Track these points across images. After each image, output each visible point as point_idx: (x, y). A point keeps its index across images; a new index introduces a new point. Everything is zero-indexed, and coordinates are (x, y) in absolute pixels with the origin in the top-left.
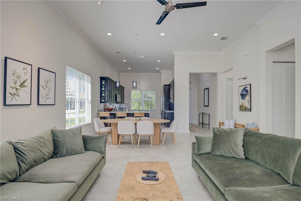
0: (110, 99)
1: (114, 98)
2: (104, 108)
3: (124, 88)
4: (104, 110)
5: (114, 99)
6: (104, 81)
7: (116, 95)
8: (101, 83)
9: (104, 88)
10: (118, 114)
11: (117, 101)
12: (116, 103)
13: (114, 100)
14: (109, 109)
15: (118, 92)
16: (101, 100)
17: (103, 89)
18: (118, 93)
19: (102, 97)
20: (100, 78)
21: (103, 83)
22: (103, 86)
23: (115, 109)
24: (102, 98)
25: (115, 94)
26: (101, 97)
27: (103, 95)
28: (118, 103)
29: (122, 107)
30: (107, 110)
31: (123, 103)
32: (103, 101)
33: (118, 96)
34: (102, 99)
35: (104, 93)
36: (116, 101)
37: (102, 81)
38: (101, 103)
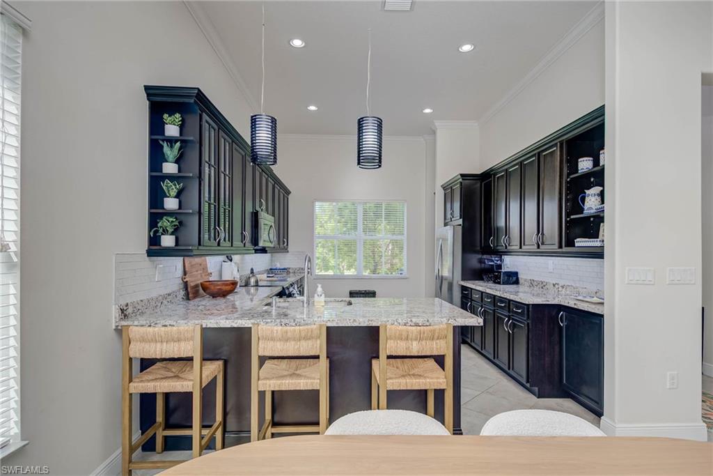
0: (217, 234)
1: (243, 228)
2: (186, 284)
3: (288, 192)
4: (182, 293)
5: (248, 234)
6: (178, 115)
7: (255, 216)
8: (156, 126)
9: (177, 162)
10: (267, 339)
11: (261, 244)
12: (257, 251)
13: (243, 237)
14: (214, 289)
15: (264, 203)
16: (154, 241)
17: (170, 168)
18: (264, 207)
19: (161, 216)
20: (149, 95)
21: (172, 130)
22: (170, 152)
23: (252, 281)
24: (165, 223)
25: (249, 209)
26: (154, 220)
27: (171, 204)
28: (264, 250)
29: (278, 266)
30: (201, 291)
31: (285, 250)
32: (168, 241)
33: (266, 220)
34: (165, 232)
35: (174, 192)
36: (255, 241)
37: (166, 116)
38: (150, 253)
